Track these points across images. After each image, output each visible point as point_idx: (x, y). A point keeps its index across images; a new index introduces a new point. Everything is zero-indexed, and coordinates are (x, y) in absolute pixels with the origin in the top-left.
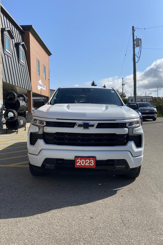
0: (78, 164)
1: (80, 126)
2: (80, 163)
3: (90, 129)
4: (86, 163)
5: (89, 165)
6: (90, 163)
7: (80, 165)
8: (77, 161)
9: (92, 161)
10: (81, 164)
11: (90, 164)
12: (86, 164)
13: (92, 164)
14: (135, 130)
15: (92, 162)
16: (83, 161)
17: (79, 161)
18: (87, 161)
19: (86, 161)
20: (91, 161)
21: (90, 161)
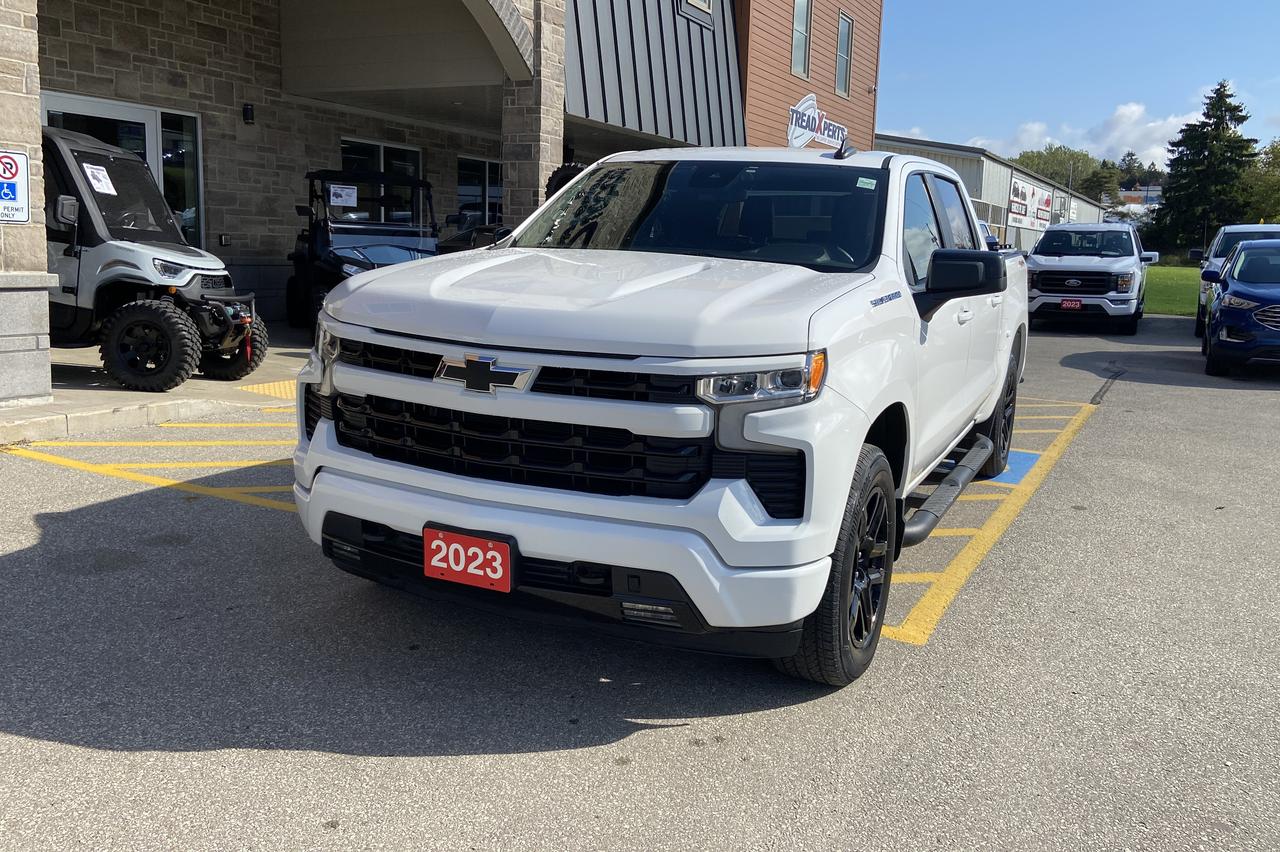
0: (435, 562)
1: (453, 372)
2: (445, 559)
3: (498, 395)
4: (470, 560)
5: (481, 573)
6: (488, 563)
7: (444, 565)
8: (434, 546)
9: (494, 559)
10: (449, 565)
11: (488, 570)
12: (471, 569)
13: (494, 570)
14: (757, 419)
15: (496, 564)
16: (456, 552)
17: (439, 548)
18: (475, 556)
19: (470, 553)
20: (489, 556)
21: (485, 557)
